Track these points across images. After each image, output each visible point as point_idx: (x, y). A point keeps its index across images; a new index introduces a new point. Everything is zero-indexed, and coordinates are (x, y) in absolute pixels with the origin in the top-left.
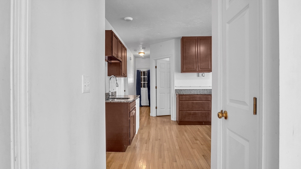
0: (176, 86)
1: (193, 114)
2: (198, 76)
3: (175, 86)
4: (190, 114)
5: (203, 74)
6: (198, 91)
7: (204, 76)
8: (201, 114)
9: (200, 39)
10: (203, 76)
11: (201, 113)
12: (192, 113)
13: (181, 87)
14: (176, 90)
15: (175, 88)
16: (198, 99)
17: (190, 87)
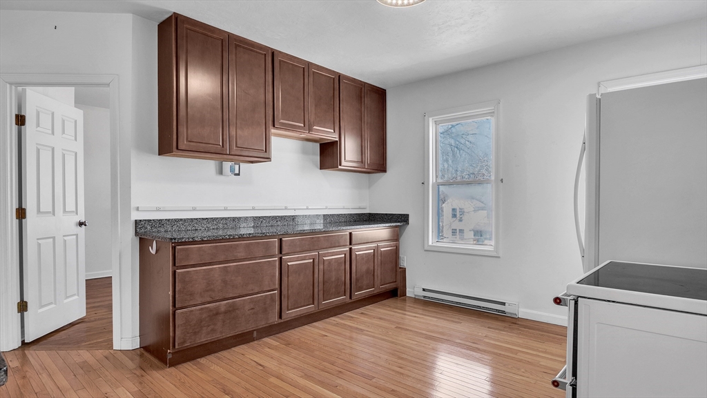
0: (138, 209)
1: (226, 312)
2: (221, 172)
3: (134, 204)
4: (217, 314)
5: (237, 167)
6: (221, 226)
7: (239, 174)
8: (252, 306)
9: (237, 46)
10: (236, 175)
11: (252, 301)
12: (223, 309)
13: (158, 210)
14: (137, 222)
15: (136, 216)
16: (241, 254)
17: (194, 209)
